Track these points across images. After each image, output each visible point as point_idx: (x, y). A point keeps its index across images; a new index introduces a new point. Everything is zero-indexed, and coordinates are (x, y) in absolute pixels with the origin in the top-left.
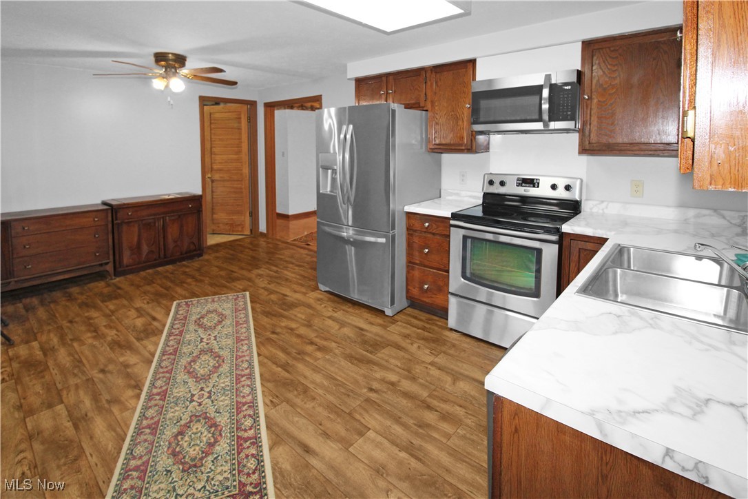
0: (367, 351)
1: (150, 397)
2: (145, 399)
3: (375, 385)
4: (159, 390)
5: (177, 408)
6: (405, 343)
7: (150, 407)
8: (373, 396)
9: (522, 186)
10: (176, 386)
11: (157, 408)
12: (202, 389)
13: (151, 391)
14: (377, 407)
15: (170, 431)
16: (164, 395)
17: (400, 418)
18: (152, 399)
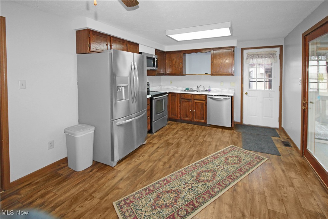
1: (234, 180)
2: (236, 180)
4: (229, 180)
5: (230, 170)
7: (236, 176)
10: (223, 177)
11: (235, 174)
12: (218, 169)
13: (232, 182)
15: (237, 166)
16: (229, 177)
18: (234, 178)
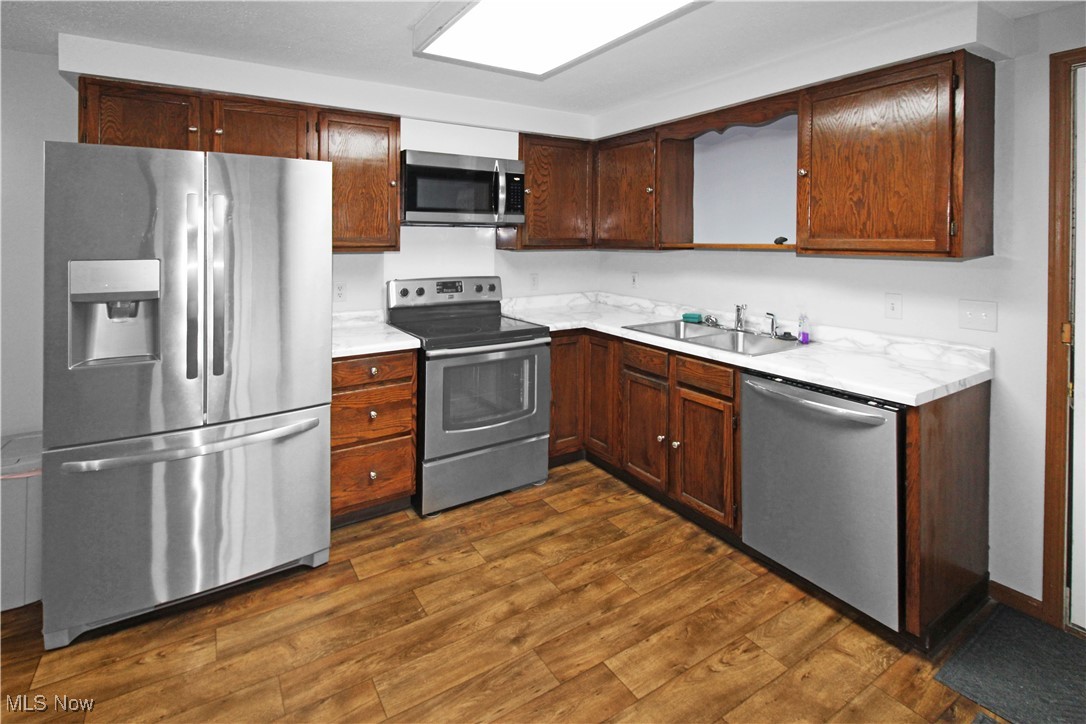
0: (408, 622)
3: (510, 632)
6: (418, 571)
8: (530, 642)
9: (443, 292)
14: (558, 644)
17: (588, 624)
